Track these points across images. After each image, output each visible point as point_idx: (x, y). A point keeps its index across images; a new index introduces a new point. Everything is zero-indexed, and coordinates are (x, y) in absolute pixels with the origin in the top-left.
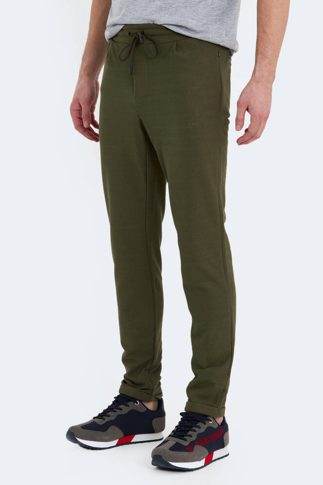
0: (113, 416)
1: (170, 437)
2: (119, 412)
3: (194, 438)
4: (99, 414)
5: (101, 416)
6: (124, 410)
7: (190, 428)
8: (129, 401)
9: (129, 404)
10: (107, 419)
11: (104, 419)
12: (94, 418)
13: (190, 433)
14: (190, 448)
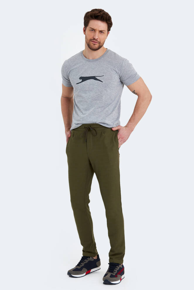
0: (83, 264)
1: (108, 272)
2: (85, 263)
3: (116, 272)
4: (78, 264)
5: (78, 265)
6: (86, 261)
7: (114, 268)
8: (88, 258)
9: (88, 259)
10: (81, 266)
11: (80, 266)
12: (76, 266)
13: (115, 270)
14: (116, 276)
